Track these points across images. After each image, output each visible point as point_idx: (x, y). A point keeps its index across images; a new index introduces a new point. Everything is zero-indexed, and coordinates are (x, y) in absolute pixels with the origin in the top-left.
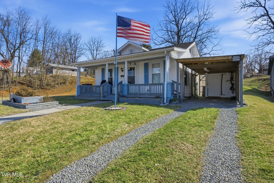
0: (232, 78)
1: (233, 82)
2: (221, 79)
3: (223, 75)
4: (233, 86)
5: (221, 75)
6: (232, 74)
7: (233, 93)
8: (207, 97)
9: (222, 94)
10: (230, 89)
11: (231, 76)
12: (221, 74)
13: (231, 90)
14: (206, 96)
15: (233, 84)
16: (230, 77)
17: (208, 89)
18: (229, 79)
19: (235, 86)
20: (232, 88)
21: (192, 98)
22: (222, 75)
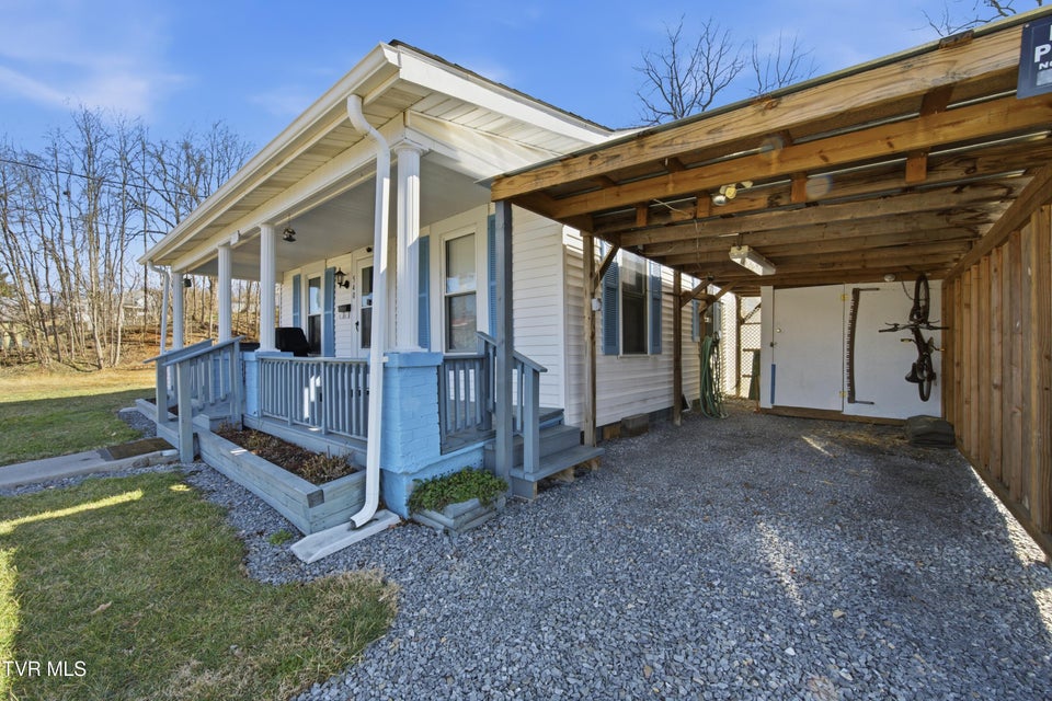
0: (920, 314)
1: (926, 334)
2: (848, 318)
3: (862, 293)
4: (929, 356)
5: (850, 297)
6: (922, 285)
7: (924, 398)
8: (770, 406)
9: (852, 399)
10: (912, 378)
11: (917, 300)
12: (850, 287)
13: (917, 385)
14: (765, 403)
15: (924, 348)
16: (911, 304)
17: (774, 366)
18: (904, 320)
19: (936, 358)
20: (921, 374)
21: (678, 422)
22: (856, 292)
